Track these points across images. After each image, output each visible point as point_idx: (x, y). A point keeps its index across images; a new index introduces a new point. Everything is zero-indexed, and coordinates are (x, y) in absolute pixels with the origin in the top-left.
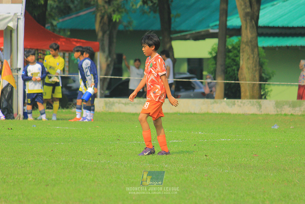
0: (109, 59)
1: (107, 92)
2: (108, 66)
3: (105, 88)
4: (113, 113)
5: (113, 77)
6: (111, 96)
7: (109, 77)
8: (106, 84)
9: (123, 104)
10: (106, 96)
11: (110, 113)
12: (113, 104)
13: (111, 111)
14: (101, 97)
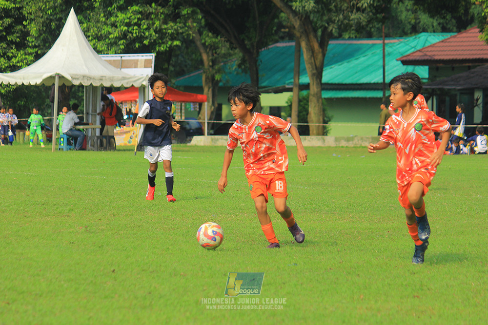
0: (213, 107)
1: (212, 132)
2: (212, 113)
3: (210, 128)
4: (218, 147)
5: (215, 122)
6: (215, 134)
7: (212, 121)
8: (210, 125)
9: (224, 139)
10: (211, 135)
11: (215, 147)
12: (217, 140)
13: (216, 145)
14: (208, 135)
